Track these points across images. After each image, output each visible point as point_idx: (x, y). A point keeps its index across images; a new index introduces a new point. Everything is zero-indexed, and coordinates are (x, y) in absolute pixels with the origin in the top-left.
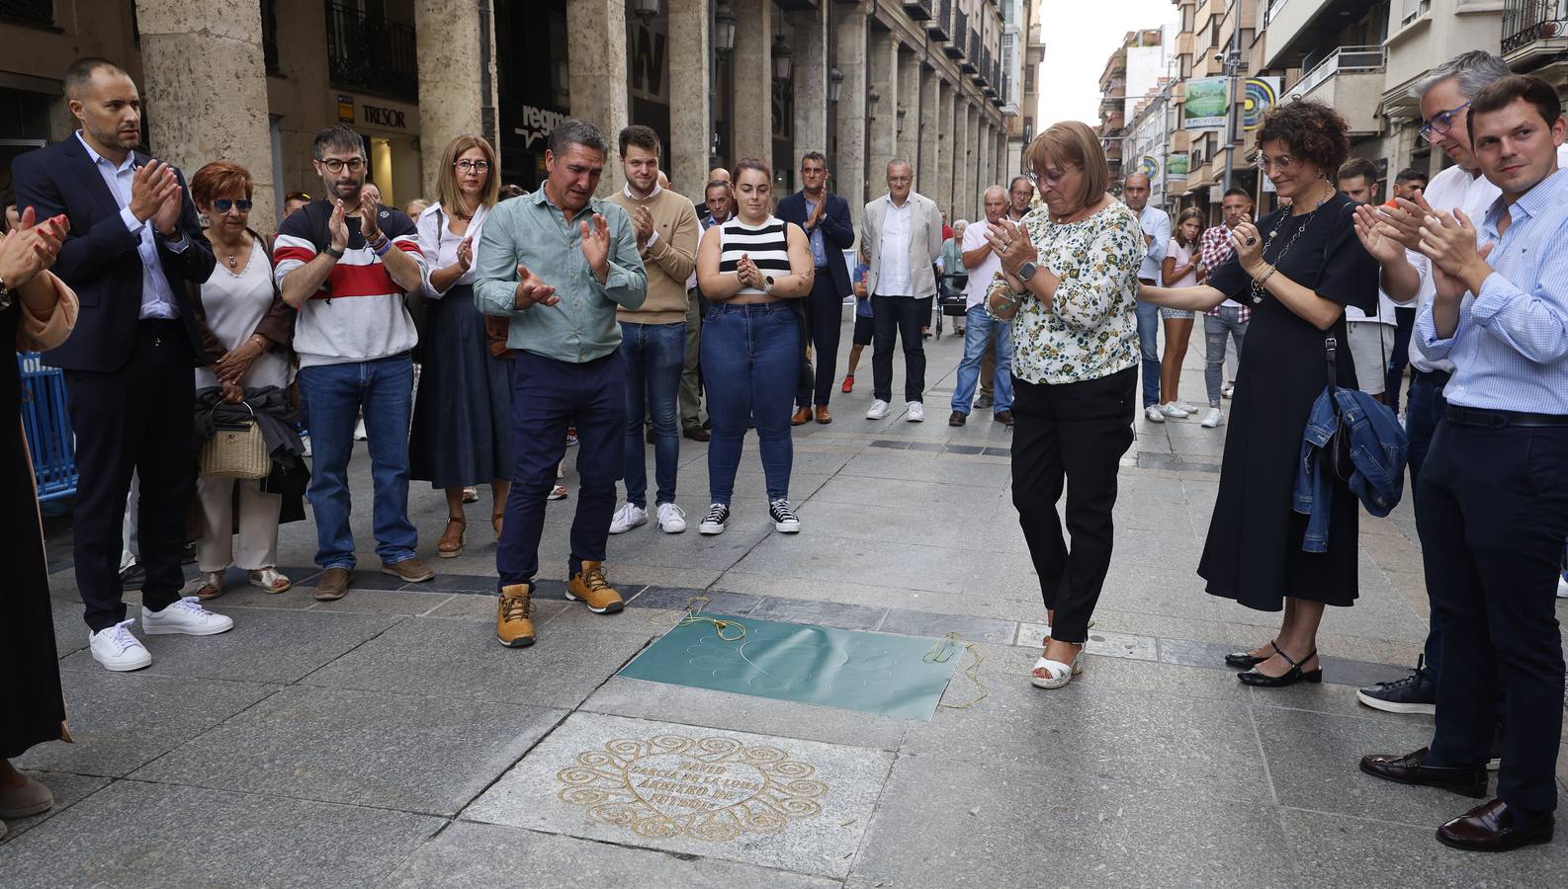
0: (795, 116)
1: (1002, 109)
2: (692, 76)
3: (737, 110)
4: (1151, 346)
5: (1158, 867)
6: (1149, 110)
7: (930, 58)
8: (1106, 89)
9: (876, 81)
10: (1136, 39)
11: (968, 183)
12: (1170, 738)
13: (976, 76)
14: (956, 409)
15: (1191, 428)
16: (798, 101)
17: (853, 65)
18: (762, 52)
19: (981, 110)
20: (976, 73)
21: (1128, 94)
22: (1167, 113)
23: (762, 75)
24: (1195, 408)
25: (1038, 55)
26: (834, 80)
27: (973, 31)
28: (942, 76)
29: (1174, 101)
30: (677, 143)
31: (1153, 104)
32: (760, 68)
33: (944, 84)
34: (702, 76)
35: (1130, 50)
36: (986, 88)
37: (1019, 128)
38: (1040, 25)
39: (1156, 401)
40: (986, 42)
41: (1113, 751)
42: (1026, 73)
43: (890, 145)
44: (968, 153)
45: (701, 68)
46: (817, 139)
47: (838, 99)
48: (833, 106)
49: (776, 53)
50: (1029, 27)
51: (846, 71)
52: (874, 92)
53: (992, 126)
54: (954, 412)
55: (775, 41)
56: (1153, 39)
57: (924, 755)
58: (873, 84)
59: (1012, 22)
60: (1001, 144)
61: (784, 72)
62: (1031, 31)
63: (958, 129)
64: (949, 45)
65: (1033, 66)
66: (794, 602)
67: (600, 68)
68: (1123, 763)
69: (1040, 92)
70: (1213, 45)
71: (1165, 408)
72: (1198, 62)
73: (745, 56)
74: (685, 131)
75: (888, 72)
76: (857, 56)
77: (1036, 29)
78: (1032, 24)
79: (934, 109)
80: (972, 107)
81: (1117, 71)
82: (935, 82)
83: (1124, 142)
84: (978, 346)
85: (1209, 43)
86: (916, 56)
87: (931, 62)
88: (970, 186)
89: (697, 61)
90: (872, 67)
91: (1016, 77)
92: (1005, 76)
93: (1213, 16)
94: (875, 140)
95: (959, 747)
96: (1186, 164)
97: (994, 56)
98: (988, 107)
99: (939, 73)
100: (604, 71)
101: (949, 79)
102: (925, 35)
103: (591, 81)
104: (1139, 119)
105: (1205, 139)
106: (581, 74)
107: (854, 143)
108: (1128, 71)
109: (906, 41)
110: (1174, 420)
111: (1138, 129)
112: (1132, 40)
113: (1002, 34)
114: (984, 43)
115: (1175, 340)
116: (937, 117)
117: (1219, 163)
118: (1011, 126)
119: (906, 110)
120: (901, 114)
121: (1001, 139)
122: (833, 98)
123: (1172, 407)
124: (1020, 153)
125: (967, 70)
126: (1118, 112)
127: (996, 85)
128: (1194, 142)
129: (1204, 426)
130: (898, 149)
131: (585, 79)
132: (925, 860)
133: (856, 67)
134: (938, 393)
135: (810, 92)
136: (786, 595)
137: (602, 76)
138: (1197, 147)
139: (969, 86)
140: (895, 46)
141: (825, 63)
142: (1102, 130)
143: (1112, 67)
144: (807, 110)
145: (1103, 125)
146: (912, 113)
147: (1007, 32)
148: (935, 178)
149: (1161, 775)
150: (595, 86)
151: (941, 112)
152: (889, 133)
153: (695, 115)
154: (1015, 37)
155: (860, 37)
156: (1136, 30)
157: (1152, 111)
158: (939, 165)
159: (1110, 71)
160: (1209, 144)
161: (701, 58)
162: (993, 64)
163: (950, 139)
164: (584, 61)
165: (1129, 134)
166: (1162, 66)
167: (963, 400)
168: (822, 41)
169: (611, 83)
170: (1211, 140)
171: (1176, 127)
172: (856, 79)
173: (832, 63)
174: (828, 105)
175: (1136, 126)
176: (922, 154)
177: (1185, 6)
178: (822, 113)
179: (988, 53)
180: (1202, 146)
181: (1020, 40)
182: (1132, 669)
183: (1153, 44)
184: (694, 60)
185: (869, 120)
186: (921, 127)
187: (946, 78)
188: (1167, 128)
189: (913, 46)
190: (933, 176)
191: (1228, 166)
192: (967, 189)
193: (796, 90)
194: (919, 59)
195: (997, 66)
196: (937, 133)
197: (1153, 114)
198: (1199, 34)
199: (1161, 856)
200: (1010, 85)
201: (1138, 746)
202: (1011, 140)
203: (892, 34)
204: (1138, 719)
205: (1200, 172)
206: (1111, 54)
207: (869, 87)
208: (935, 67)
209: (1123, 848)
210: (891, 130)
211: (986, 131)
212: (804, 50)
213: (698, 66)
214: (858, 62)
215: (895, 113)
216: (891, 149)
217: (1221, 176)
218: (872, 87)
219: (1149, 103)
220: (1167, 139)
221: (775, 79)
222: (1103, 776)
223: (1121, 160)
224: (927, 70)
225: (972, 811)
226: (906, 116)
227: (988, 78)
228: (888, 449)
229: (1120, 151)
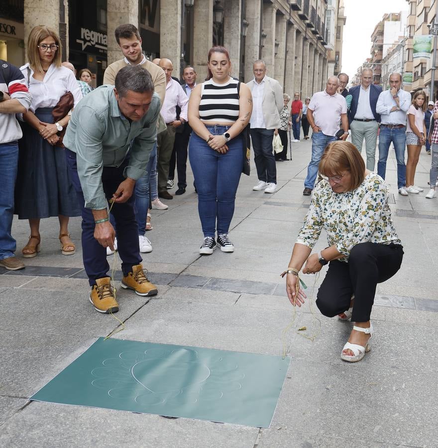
0: (225, 42)
1: (325, 46)
2: (172, 17)
3: (195, 37)
4: (402, 158)
5: (425, 414)
6: (394, 51)
7: (291, 18)
8: (374, 40)
9: (265, 28)
10: (389, 17)
11: (308, 82)
12: (425, 348)
13: (313, 29)
14: (307, 187)
15: (421, 198)
16: (226, 35)
17: (253, 19)
18: (209, 8)
19: (315, 46)
20: (313, 27)
21: (384, 42)
22: (403, 53)
23: (208, 20)
24: (422, 190)
25: (343, 22)
26: (244, 25)
27: (313, 7)
28: (297, 28)
29: (406, 47)
30: (163, 51)
31: (396, 48)
32: (207, 16)
33: (298, 32)
34: (177, 17)
35: (386, 23)
36: (318, 35)
37: (333, 56)
38: (344, 8)
39: (404, 185)
40: (318, 13)
41: (397, 354)
42: (337, 30)
43: (271, 60)
44: (309, 67)
45: (177, 14)
46: (235, 54)
47: (246, 35)
48: (243, 38)
49: (216, 10)
50: (338, 8)
51: (249, 22)
52: (264, 33)
53: (320, 54)
54: (306, 188)
55: (215, 3)
56: (397, 18)
57: (300, 358)
58: (263, 29)
59: (331, 4)
60: (324, 64)
61: (219, 20)
62: (339, 10)
63: (304, 55)
64: (301, 13)
65: (340, 27)
66: (227, 281)
67: (124, 8)
68: (403, 361)
69: (343, 39)
70: (425, 21)
71: (408, 189)
72: (418, 29)
73: (199, 10)
74: (167, 45)
75: (271, 24)
76: (256, 14)
77: (342, 9)
78: (340, 7)
79: (293, 43)
80: (311, 44)
81: (380, 32)
82: (293, 30)
83: (382, 66)
84: (318, 155)
85: (423, 21)
86: (284, 17)
87: (292, 20)
88: (309, 83)
89: (175, 10)
90: (263, 21)
91: (332, 31)
92: (327, 30)
93: (425, 8)
94: (264, 57)
95: (318, 354)
96: (412, 77)
97: (322, 20)
98: (318, 45)
99: (296, 26)
100: (126, 10)
101: (301, 30)
102: (289, 7)
103: (119, 15)
104: (389, 55)
105: (420, 66)
106: (114, 11)
107: (253, 57)
108: (385, 32)
109: (280, 9)
110: (412, 194)
111: (389, 61)
112: (386, 18)
113: (326, 10)
114: (317, 13)
115: (412, 155)
116: (294, 48)
117: (427, 78)
118: (329, 55)
119: (280, 43)
120: (277, 45)
121: (325, 61)
122: (243, 34)
123: (411, 189)
124: (333, 68)
125: (309, 26)
126: (380, 51)
127: (323, 34)
128: (415, 67)
129: (427, 198)
130: (275, 63)
131: (116, 13)
132: (304, 414)
133: (255, 20)
134: (296, 180)
135: (232, 30)
136: (222, 277)
137: (125, 12)
138: (417, 69)
139: (310, 34)
140: (275, 11)
141: (240, 16)
142: (372, 60)
143: (377, 30)
144: (230, 40)
145: (373, 57)
146: (282, 45)
147: (328, 9)
148: (293, 78)
149: (423, 366)
150: (121, 18)
151: (296, 46)
152: (271, 54)
153: (173, 37)
154: (332, 12)
155: (258, 5)
156: (389, 13)
157: (396, 52)
158: (295, 71)
159: (376, 33)
160: (422, 68)
161: (177, 8)
162: (321, 24)
163: (300, 59)
164: (115, 5)
165: (385, 62)
166: (401, 31)
167: (310, 182)
168: (239, 5)
169: (130, 16)
170: (423, 66)
171: (407, 60)
172: (255, 26)
173: (244, 17)
174: (241, 37)
175: (388, 59)
176: (287, 66)
177: (412, 2)
178: (238, 41)
179: (319, 19)
180: (419, 69)
181: (334, 13)
182: (403, 313)
183: (396, 20)
184: (174, 9)
185: (261, 47)
186: (287, 52)
187: (299, 29)
188: (403, 60)
189: (284, 12)
190: (292, 77)
191: (433, 79)
192: (308, 84)
193: (225, 29)
194: (286, 18)
195: (324, 25)
196: (294, 56)
197: (396, 53)
198: (418, 16)
199: (426, 408)
200: (330, 35)
201: (409, 352)
202: (329, 62)
203: (273, 5)
204: (408, 338)
205: (418, 81)
206: (377, 24)
207: (261, 31)
208: (294, 23)
209: (407, 405)
210: (272, 52)
211: (318, 57)
212: (230, 9)
213: (175, 12)
214: (256, 17)
215: (274, 44)
216: (271, 62)
217: (429, 83)
218: (263, 31)
219: (395, 48)
220: (403, 65)
221: (214, 23)
222: (393, 367)
223: (381, 75)
224: (290, 24)
225: (328, 387)
226: (279, 46)
227: (319, 30)
228: (273, 206)
229: (380, 70)
